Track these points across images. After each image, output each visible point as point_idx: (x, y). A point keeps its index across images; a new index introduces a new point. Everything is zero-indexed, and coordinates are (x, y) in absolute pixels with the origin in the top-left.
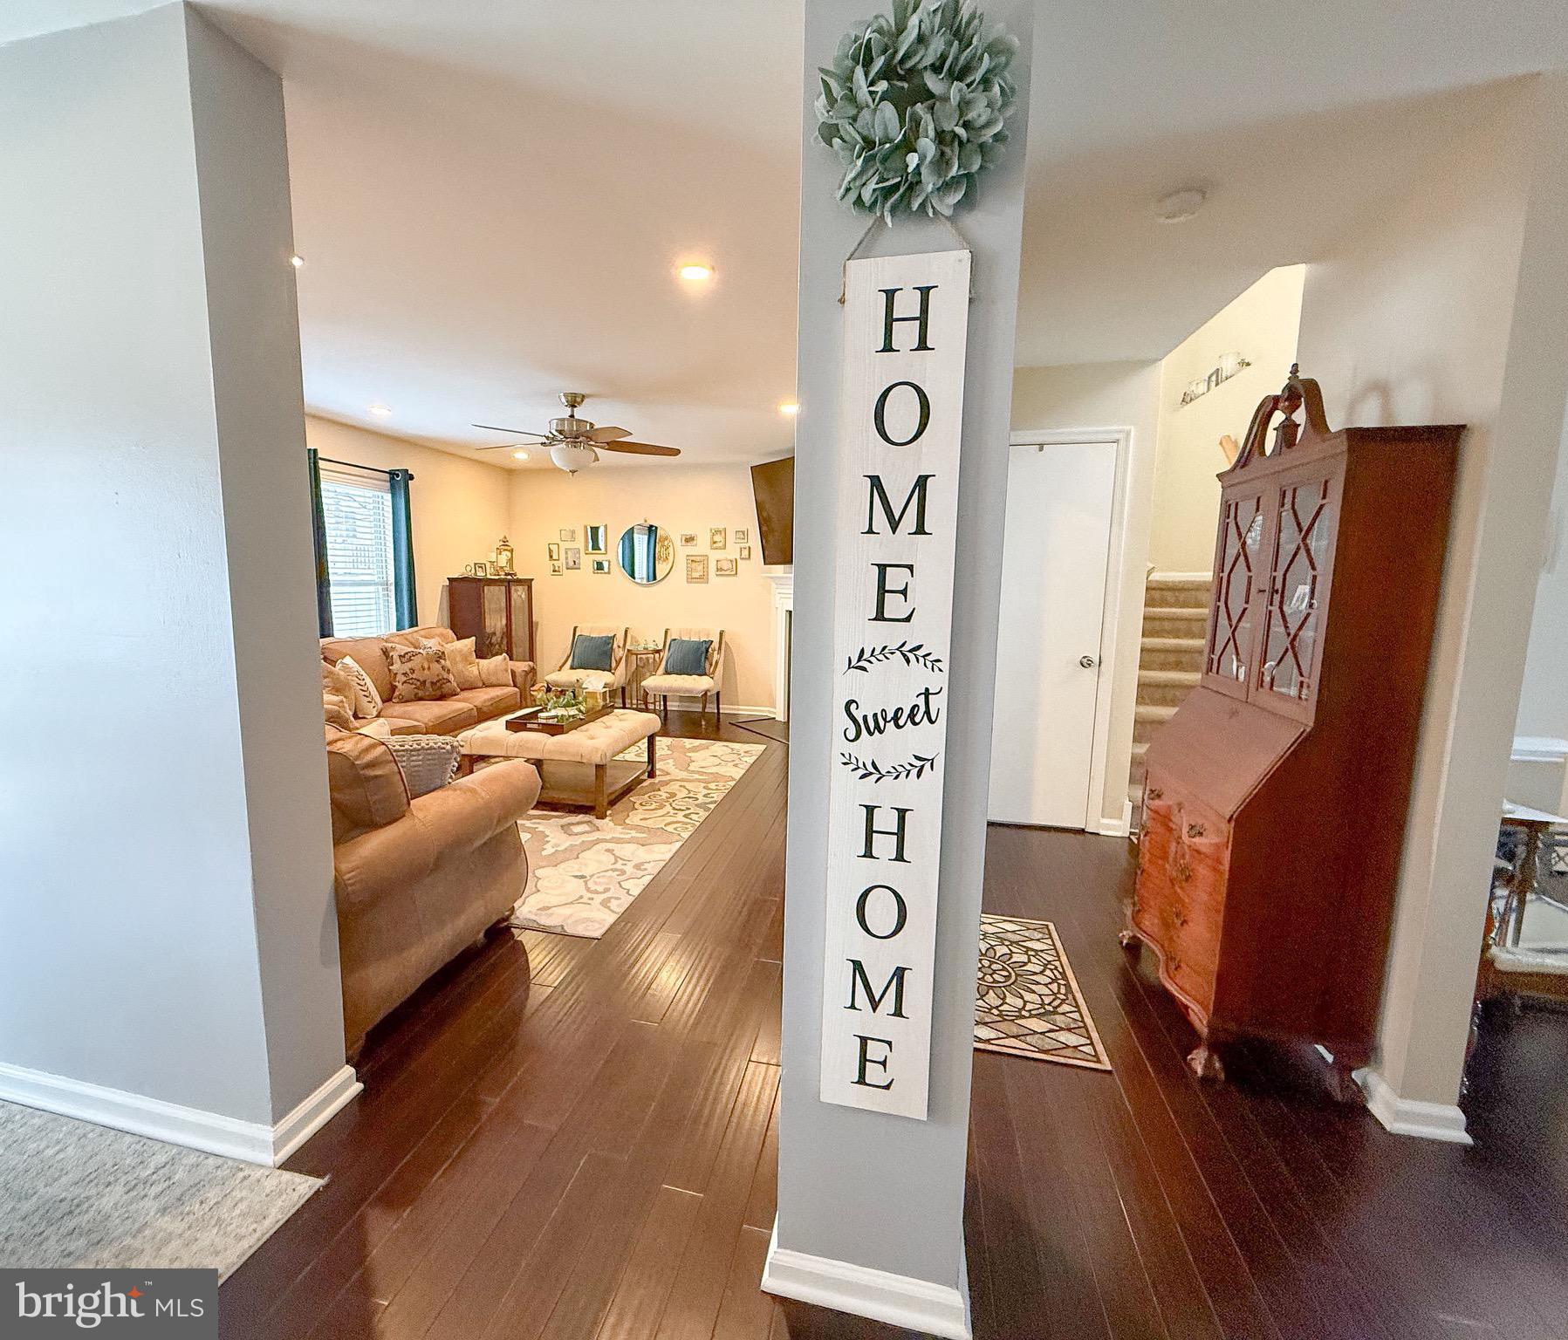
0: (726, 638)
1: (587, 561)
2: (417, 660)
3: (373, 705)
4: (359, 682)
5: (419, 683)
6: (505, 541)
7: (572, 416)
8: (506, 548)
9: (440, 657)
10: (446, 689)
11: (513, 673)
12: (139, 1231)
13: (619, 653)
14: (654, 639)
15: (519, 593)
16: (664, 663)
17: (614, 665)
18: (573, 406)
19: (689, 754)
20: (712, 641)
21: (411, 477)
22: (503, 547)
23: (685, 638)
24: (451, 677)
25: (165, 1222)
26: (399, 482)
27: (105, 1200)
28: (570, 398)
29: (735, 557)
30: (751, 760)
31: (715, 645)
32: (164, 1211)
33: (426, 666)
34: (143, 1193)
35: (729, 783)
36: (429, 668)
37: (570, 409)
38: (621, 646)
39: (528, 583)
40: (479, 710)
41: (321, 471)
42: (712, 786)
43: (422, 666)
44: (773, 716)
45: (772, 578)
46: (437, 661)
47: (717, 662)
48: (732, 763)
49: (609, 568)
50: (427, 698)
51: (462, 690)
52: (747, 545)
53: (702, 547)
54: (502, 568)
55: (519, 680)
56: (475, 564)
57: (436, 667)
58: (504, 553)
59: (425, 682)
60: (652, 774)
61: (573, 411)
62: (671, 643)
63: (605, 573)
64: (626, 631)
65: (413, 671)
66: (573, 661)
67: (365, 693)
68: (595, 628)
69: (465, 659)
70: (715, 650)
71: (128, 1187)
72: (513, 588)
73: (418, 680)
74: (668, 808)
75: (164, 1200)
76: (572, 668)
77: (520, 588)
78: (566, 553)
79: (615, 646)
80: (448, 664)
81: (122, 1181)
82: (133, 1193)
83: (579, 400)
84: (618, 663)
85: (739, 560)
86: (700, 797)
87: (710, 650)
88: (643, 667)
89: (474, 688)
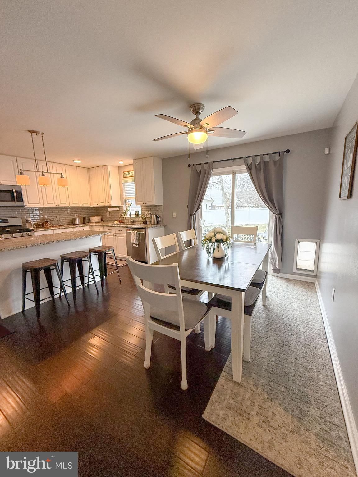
12: (307, 430)
25: (313, 437)
27: (313, 411)
32: (317, 435)
34: (321, 422)
71: (320, 416)
75: (322, 433)
81: (322, 412)
82: (319, 419)
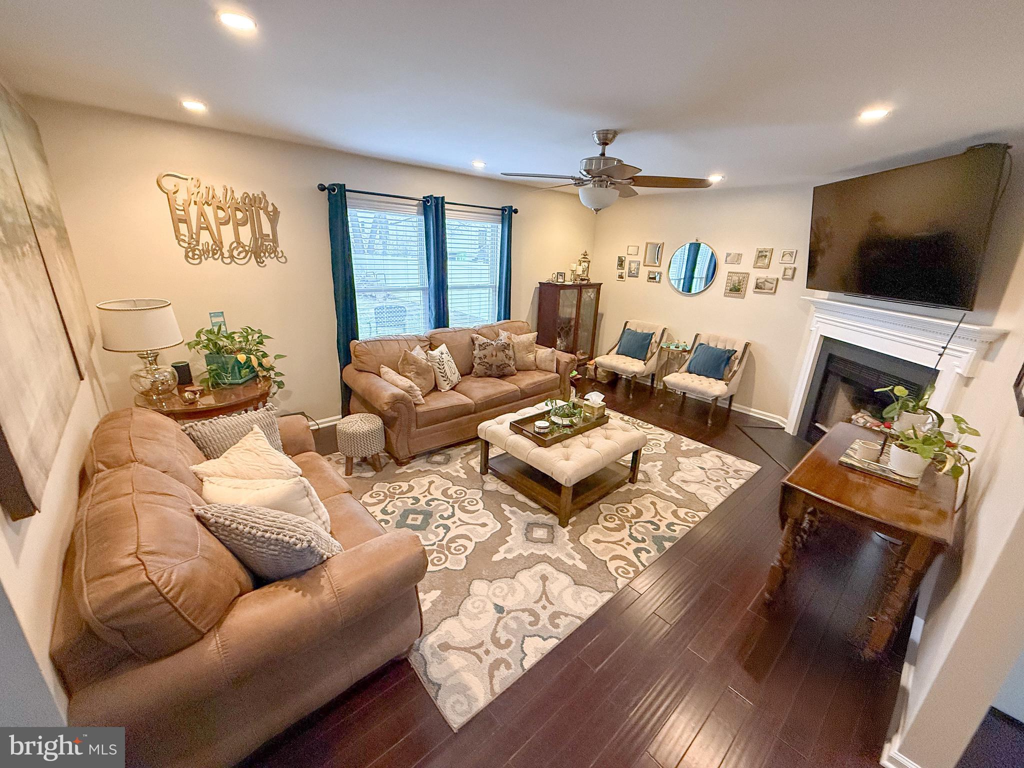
0: (750, 348)
1: (644, 272)
2: (489, 349)
3: (447, 382)
4: (439, 366)
5: (488, 365)
6: (585, 255)
7: (603, 154)
8: (586, 260)
9: (505, 348)
10: (506, 371)
11: (558, 362)
13: (654, 348)
14: (685, 340)
15: (588, 295)
16: (688, 363)
17: (649, 355)
18: (605, 143)
19: (679, 459)
20: (736, 351)
21: (516, 211)
22: (583, 259)
23: (712, 345)
24: (512, 363)
26: (507, 215)
28: (601, 135)
29: (776, 276)
30: (736, 484)
31: (739, 354)
33: (494, 354)
35: (700, 514)
36: (496, 356)
37: (601, 147)
38: (658, 341)
39: (598, 287)
40: (522, 391)
41: (446, 211)
42: (682, 512)
43: (492, 354)
44: (783, 426)
45: (813, 302)
46: (503, 351)
47: (735, 372)
48: (715, 484)
49: (660, 278)
50: (493, 375)
51: (518, 370)
52: (793, 266)
53: (746, 265)
54: (578, 275)
55: (561, 368)
56: (558, 273)
57: (501, 355)
58: (583, 264)
59: (492, 365)
60: (633, 480)
61: (604, 149)
62: (699, 347)
63: (656, 282)
64: (664, 331)
65: (485, 356)
66: (619, 349)
67: (443, 375)
68: (640, 324)
69: (528, 349)
70: (737, 359)
72: (584, 290)
73: (488, 363)
74: (625, 533)
76: (618, 353)
77: (591, 290)
78: (630, 264)
79: (653, 340)
80: (511, 353)
83: (610, 136)
84: (653, 354)
85: (780, 279)
86: (663, 527)
87: (733, 358)
88: (673, 360)
89: (528, 370)
